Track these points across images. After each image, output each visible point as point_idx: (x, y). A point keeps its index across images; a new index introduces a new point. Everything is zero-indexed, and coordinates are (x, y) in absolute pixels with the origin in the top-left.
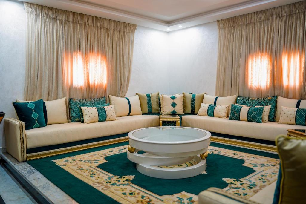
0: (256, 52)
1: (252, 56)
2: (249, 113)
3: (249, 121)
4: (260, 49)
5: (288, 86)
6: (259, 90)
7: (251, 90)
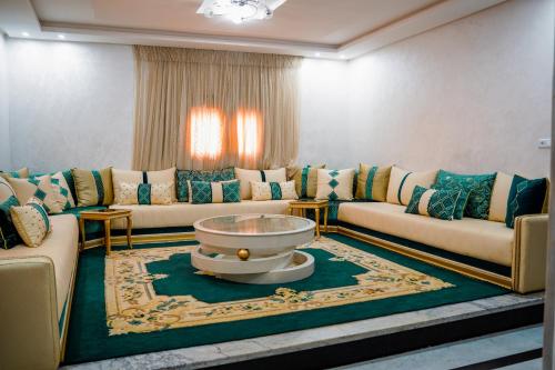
0: (201, 105)
1: (197, 111)
2: (225, 191)
3: (225, 201)
4: (211, 102)
5: (244, 153)
6: (206, 160)
7: (194, 160)
